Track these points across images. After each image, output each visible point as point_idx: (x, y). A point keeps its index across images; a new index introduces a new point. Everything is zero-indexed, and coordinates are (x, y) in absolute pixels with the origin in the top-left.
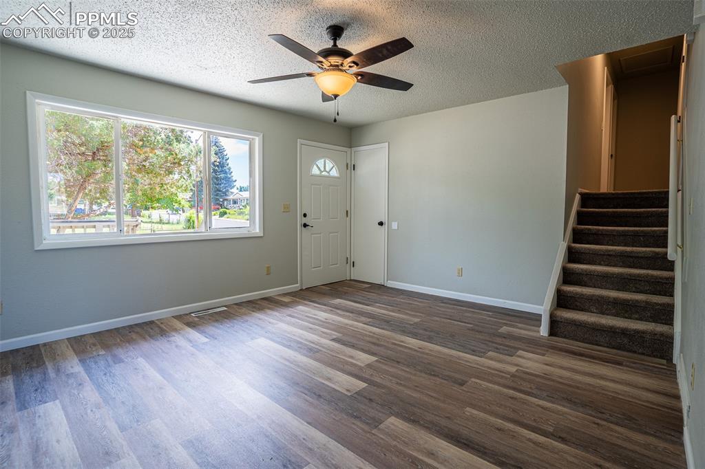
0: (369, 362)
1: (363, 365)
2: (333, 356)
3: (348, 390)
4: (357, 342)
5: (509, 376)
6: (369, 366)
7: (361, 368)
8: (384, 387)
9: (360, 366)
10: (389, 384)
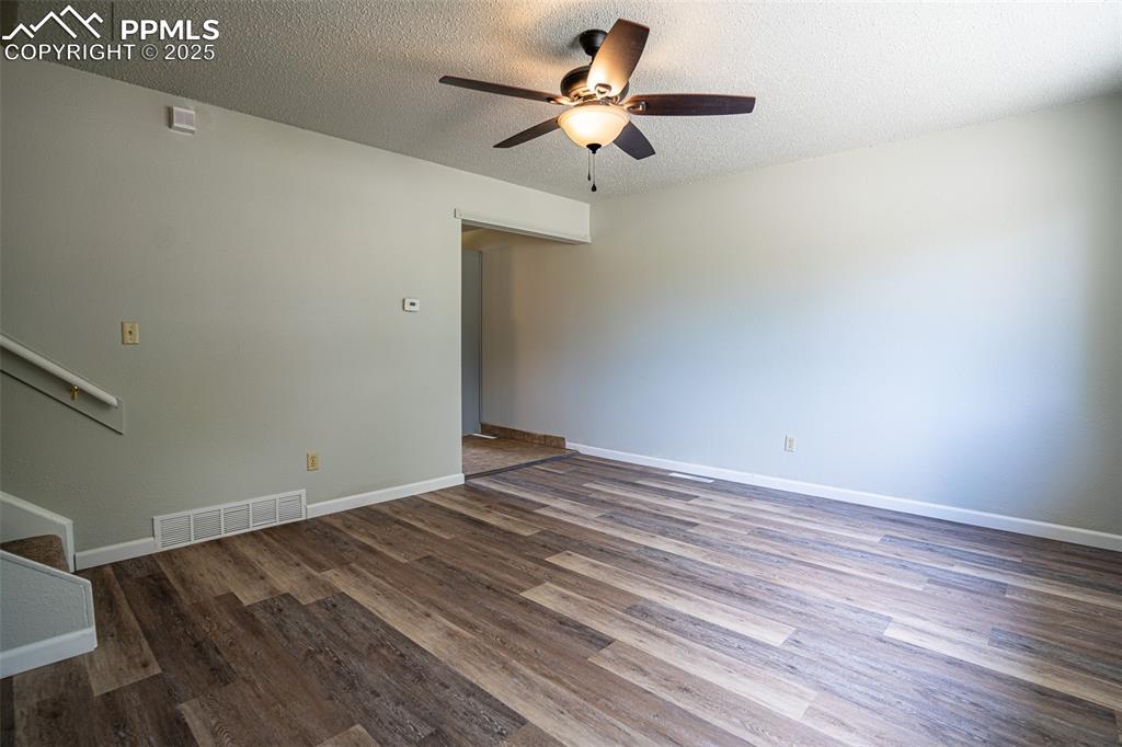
0: (535, 589)
1: (547, 583)
2: (597, 599)
3: (569, 555)
4: (552, 633)
5: (353, 565)
6: (537, 582)
7: (551, 579)
8: (526, 557)
9: (552, 582)
10: (518, 560)
